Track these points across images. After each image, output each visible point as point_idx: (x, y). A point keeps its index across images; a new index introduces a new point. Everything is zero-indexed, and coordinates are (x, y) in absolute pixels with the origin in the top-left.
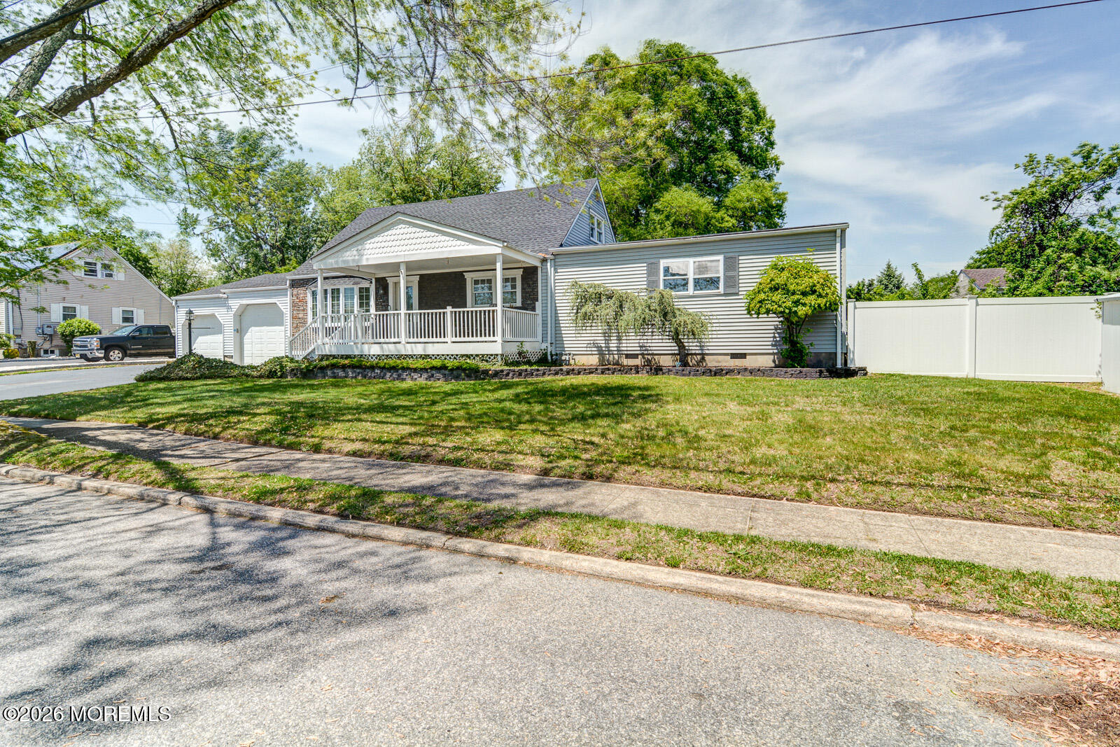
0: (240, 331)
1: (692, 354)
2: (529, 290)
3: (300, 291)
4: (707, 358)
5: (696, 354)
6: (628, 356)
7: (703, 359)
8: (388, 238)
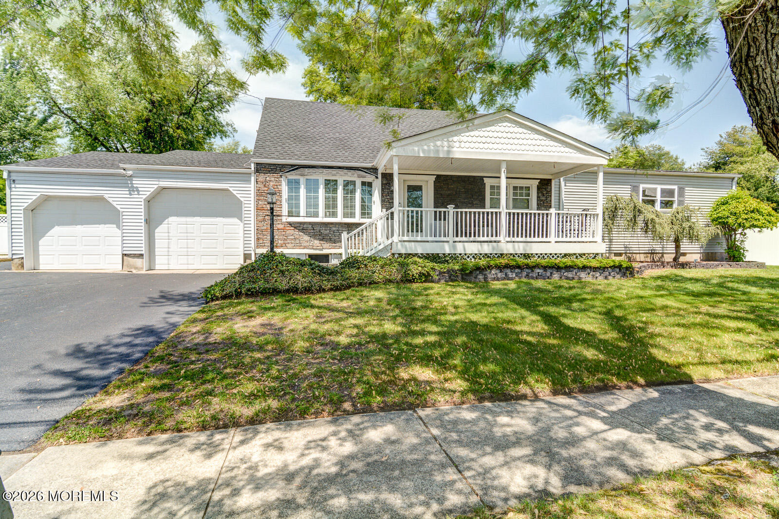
0: (151, 223)
1: (656, 253)
2: (543, 198)
3: (271, 178)
4: (665, 255)
5: (659, 253)
6: (616, 255)
7: (663, 256)
8: (491, 134)
